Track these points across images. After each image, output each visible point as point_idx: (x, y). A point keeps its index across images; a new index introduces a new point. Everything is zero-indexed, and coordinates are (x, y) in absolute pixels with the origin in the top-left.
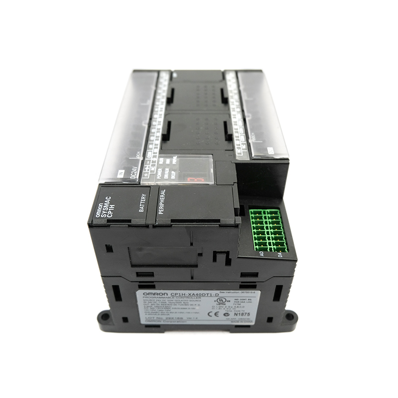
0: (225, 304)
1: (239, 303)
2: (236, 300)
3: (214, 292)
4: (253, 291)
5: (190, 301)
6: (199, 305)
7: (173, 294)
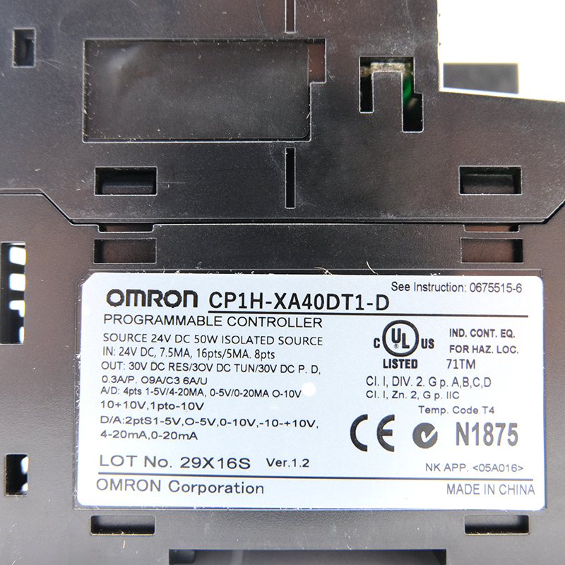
0: (414, 364)
1: (470, 356)
2: (454, 333)
3: (368, 285)
4: (514, 280)
5: (282, 341)
6: (315, 369)
7: (216, 300)
